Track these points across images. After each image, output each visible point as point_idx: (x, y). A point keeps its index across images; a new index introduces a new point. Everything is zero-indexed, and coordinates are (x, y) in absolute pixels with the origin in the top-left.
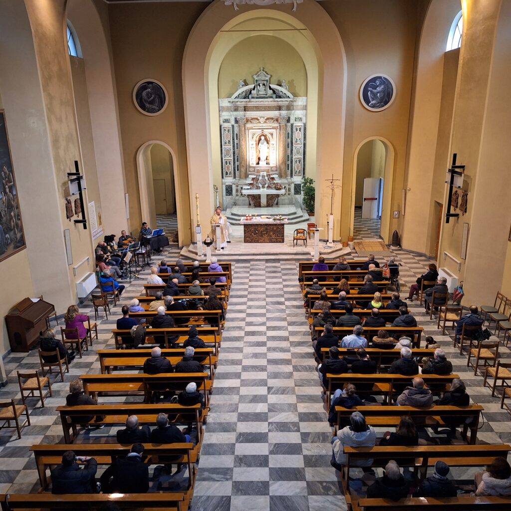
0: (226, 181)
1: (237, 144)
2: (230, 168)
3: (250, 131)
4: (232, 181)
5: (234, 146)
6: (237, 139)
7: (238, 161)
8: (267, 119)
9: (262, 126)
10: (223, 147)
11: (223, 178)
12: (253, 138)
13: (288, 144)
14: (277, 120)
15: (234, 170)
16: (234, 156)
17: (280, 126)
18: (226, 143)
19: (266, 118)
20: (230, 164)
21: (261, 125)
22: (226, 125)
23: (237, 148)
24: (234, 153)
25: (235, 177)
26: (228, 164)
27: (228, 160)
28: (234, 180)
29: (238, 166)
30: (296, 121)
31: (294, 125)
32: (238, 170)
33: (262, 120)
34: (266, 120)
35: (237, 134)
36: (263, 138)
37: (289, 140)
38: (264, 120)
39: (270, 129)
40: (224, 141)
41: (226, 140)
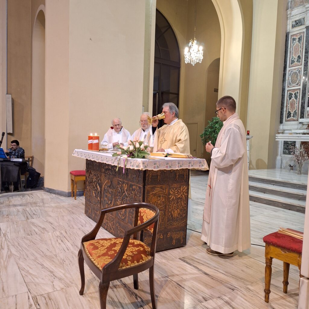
0: (285, 127)
2: (296, 105)
4: (296, 127)
5: (306, 65)
10: (288, 69)
11: (281, 122)
15: (303, 107)
16: (305, 82)
18: (293, 62)
20: (296, 97)
22: (296, 30)
26: (293, 98)
27: (294, 90)
28: (300, 126)
40: (291, 58)
41: (294, 56)
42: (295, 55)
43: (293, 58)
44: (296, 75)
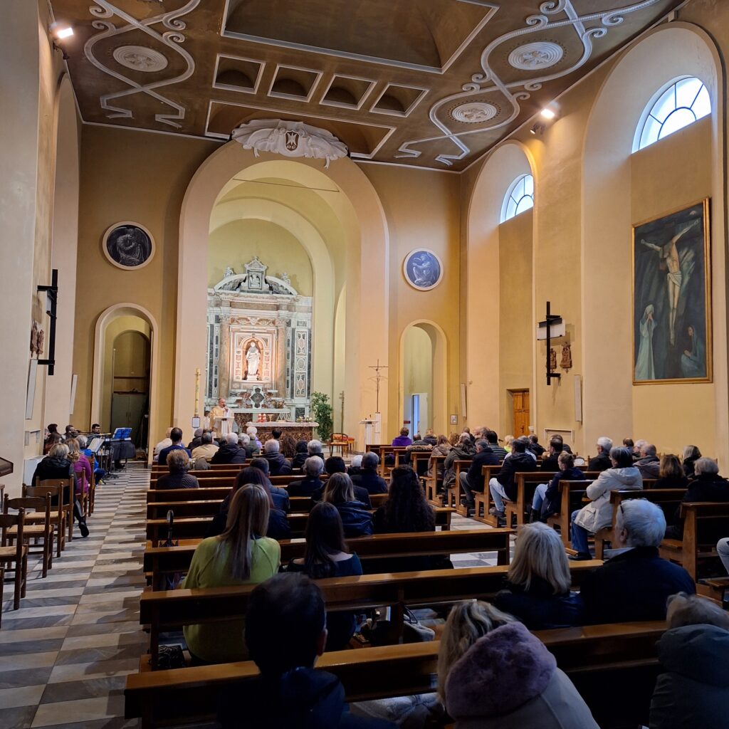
1: (217, 349)
3: (237, 334)
5: (211, 353)
6: (217, 343)
7: (216, 373)
8: (261, 320)
9: (253, 329)
12: (239, 343)
13: (288, 354)
14: (274, 323)
15: (210, 386)
16: (211, 366)
17: (278, 330)
19: (258, 319)
21: (252, 327)
23: (216, 356)
24: (211, 362)
25: (210, 397)
28: (209, 400)
29: (216, 380)
30: (298, 325)
31: (296, 330)
32: (216, 386)
33: (253, 321)
34: (259, 321)
35: (217, 337)
36: (253, 345)
37: (290, 349)
38: (256, 321)
39: (264, 333)
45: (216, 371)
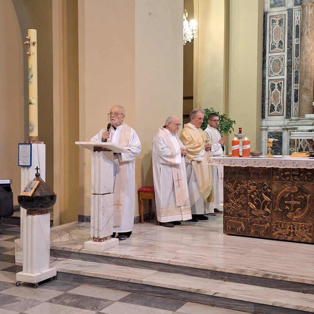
1: (297, 46)
2: (280, 97)
4: (281, 123)
5: (290, 52)
6: (297, 37)
7: (296, 82)
10: (268, 55)
11: (263, 117)
15: (289, 100)
16: (289, 71)
18: (273, 47)
20: (280, 88)
22: (276, 11)
23: (297, 55)
24: (290, 66)
25: (288, 116)
26: (276, 89)
27: (277, 80)
28: (287, 121)
29: (296, 91)
32: (296, 100)
35: (297, 27)
40: (271, 43)
41: (274, 40)
42: (276, 39)
43: (273, 43)
44: (278, 63)
45: (296, 79)
